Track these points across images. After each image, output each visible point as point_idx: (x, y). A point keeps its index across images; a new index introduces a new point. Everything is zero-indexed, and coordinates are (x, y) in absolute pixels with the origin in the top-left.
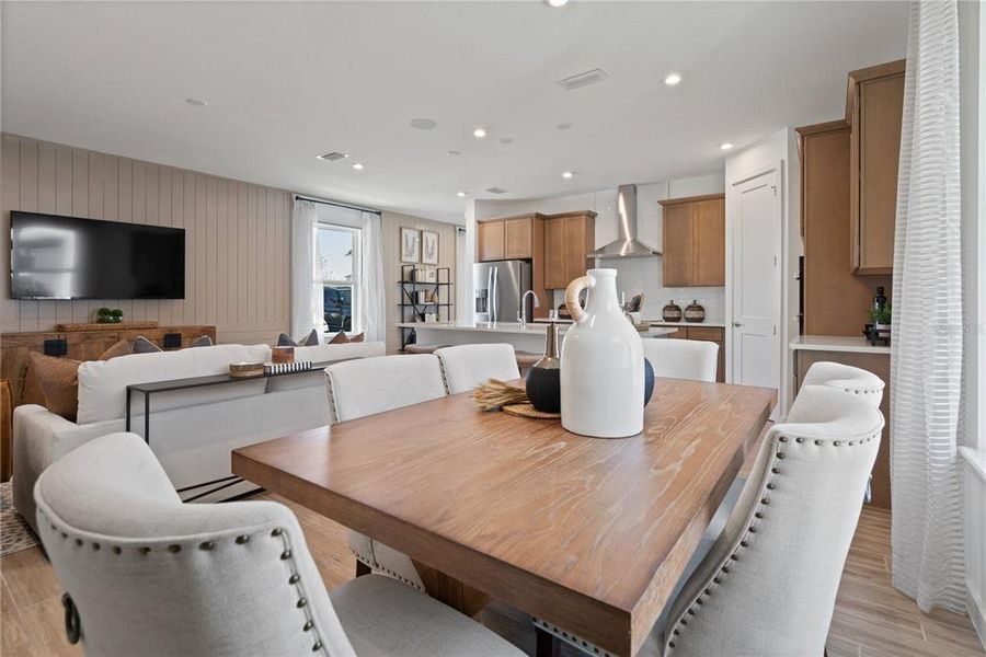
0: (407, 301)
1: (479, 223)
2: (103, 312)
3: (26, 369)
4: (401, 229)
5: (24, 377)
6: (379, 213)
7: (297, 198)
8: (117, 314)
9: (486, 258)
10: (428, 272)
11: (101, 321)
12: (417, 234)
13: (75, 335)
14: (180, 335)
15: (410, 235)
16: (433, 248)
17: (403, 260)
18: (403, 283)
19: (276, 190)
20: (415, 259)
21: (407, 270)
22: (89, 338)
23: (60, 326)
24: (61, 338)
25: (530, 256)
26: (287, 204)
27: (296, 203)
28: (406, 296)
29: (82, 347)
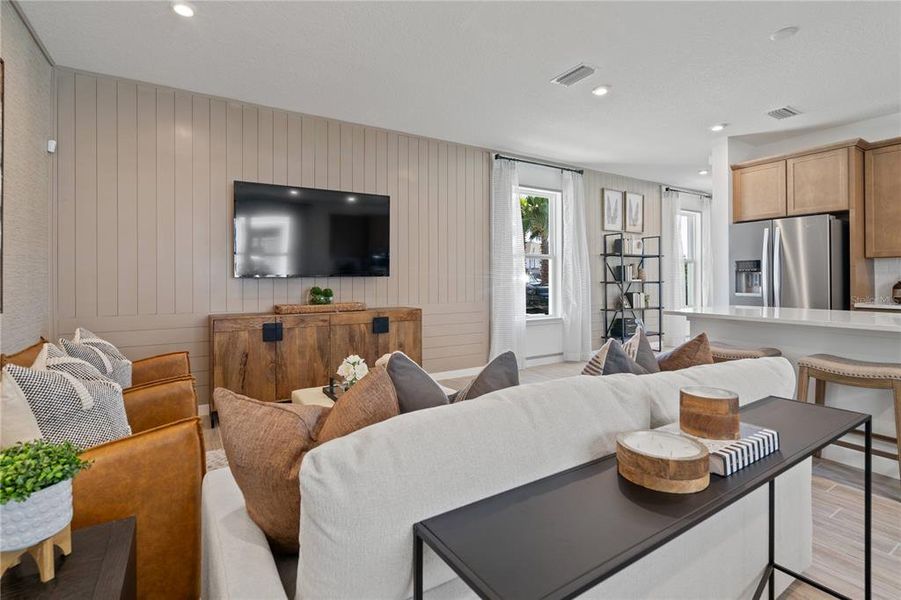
0: (610, 278)
1: (734, 168)
2: (315, 291)
3: (247, 356)
4: (603, 190)
5: (245, 365)
6: (581, 172)
7: (497, 157)
8: (328, 293)
9: (749, 214)
10: (635, 243)
11: (313, 302)
12: (620, 195)
13: (290, 318)
14: (387, 318)
15: (613, 198)
16: (637, 212)
17: (607, 227)
18: (605, 255)
19: (475, 149)
20: (618, 227)
21: (611, 239)
22: (303, 321)
23: (277, 307)
24: (278, 321)
25: (843, 207)
26: (486, 165)
27: (496, 163)
28: (608, 271)
29: (297, 331)
